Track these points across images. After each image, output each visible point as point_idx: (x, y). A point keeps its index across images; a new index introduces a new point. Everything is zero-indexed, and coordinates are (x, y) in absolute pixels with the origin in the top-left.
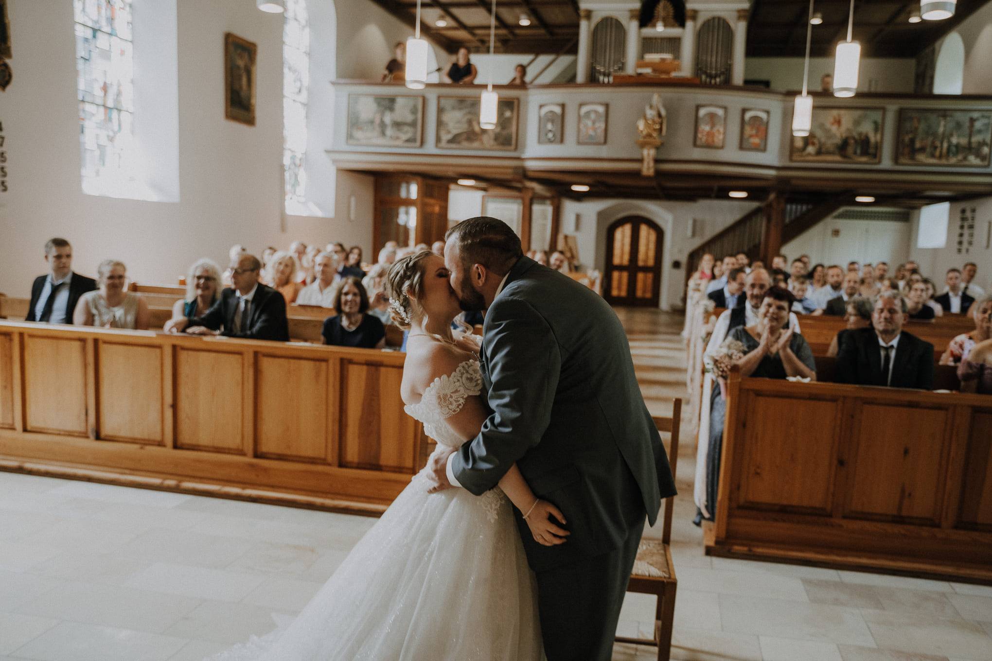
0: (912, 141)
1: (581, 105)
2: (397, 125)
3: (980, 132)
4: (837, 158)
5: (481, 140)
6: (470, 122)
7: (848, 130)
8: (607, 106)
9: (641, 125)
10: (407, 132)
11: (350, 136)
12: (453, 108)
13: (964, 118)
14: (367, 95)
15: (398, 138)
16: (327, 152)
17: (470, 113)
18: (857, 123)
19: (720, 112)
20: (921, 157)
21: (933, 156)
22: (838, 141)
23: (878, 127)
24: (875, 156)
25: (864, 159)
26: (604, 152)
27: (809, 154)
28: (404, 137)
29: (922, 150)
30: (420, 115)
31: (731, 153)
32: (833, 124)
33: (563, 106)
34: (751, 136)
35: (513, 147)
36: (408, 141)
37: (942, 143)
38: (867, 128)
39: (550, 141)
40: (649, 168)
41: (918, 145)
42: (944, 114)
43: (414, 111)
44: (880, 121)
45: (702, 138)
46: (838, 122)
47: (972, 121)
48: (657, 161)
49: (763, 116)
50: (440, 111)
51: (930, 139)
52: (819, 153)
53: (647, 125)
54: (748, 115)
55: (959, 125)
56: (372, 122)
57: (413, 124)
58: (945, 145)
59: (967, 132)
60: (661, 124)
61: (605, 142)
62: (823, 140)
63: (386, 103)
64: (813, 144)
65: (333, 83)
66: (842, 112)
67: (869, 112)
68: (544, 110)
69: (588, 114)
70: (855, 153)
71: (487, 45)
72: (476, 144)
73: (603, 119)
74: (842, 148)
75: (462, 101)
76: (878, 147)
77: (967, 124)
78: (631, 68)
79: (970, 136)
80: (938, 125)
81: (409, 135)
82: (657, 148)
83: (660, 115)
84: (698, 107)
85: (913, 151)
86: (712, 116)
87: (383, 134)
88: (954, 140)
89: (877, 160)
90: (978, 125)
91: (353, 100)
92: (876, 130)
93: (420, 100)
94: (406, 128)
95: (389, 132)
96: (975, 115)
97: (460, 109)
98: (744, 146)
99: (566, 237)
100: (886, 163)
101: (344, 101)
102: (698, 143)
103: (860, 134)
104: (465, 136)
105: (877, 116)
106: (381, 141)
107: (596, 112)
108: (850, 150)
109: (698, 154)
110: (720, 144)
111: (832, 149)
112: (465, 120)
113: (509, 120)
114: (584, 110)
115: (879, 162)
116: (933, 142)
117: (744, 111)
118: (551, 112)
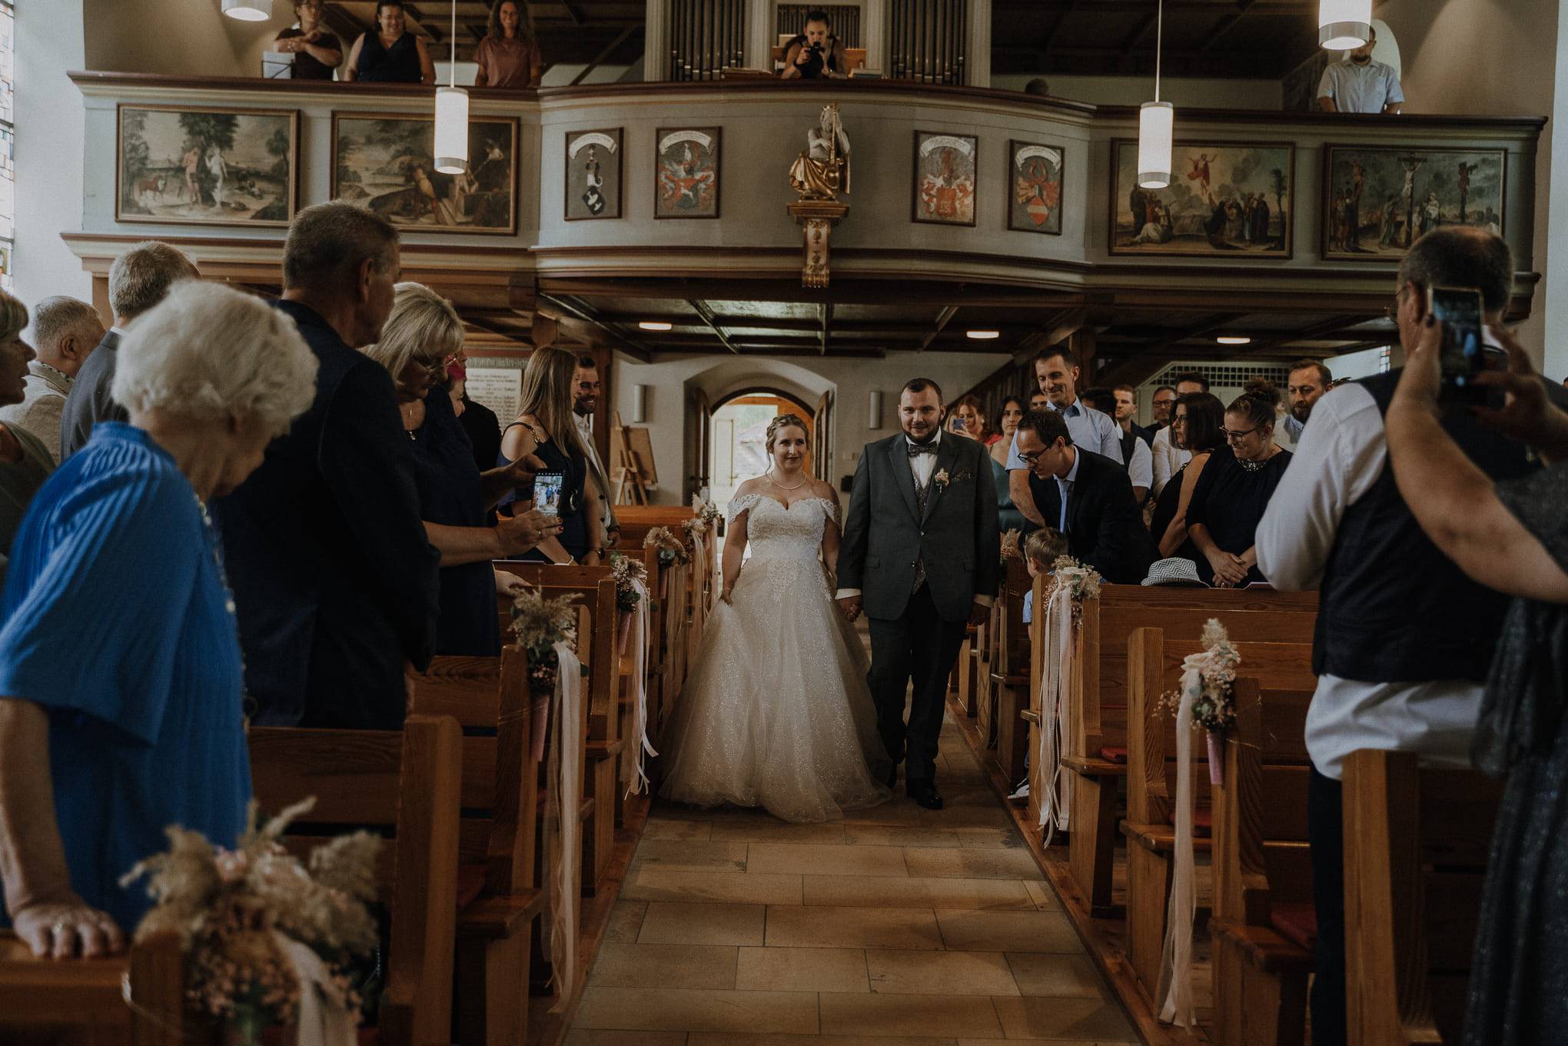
0: (1352, 212)
1: (660, 133)
2: (238, 177)
3: (1480, 192)
4: (1205, 248)
5: (436, 211)
6: (409, 173)
7: (1223, 188)
8: (718, 133)
9: (799, 171)
10: (260, 196)
11: (124, 203)
12: (369, 141)
13: (1447, 165)
14: (164, 108)
15: (242, 208)
16: (66, 237)
17: (407, 151)
18: (1241, 174)
19: (965, 147)
20: (1370, 245)
21: (1394, 243)
22: (1206, 213)
23: (1283, 184)
24: (1279, 242)
25: (1258, 250)
26: (716, 234)
27: (1148, 240)
28: (256, 205)
29: (1373, 229)
30: (291, 156)
31: (991, 239)
32: (1192, 177)
33: (620, 134)
34: (1029, 200)
35: (510, 229)
36: (263, 214)
37: (1410, 215)
38: (1261, 185)
39: (595, 214)
40: (816, 269)
41: (1363, 221)
42: (1411, 156)
43: (278, 146)
44: (1286, 172)
45: (929, 204)
46: (1205, 174)
47: (1465, 170)
48: (834, 253)
49: (1054, 157)
50: (340, 147)
51: (1387, 207)
52: (1167, 237)
53: (810, 169)
54: (1022, 155)
55: (1439, 180)
56: (180, 170)
57: (277, 176)
58: (1416, 219)
59: (1457, 193)
60: (843, 169)
61: (717, 216)
62: (1174, 209)
63: (211, 127)
64: (1156, 219)
65: (77, 79)
66: (1210, 151)
67: (1265, 152)
68: (575, 147)
69: (677, 150)
70: (1240, 237)
71: (444, 40)
72: (425, 222)
73: (711, 163)
74: (1215, 225)
75: (388, 126)
76: (1285, 223)
77: (1456, 178)
78: (758, 60)
79: (1463, 203)
80: (1402, 178)
81: (268, 200)
82: (834, 223)
83: (839, 152)
84: (917, 137)
85: (1355, 234)
86: (948, 155)
87: (207, 199)
88: (1433, 211)
89: (1284, 253)
90: (1476, 179)
91: (128, 119)
92: (1280, 189)
93: (293, 119)
94: (259, 186)
95: (219, 194)
96: (1471, 159)
97: (386, 143)
98: (1015, 224)
99: (627, 431)
100: (1303, 258)
101: (108, 121)
102: (921, 214)
103: (1248, 198)
104: (397, 204)
105: (1279, 160)
106: (199, 215)
107: (694, 145)
108: (1230, 231)
109: (919, 237)
110: (969, 217)
111: (1193, 229)
112: (396, 167)
113: (500, 166)
114: (668, 142)
115: (1290, 257)
116: (1392, 215)
117: (1013, 146)
118: (592, 146)
